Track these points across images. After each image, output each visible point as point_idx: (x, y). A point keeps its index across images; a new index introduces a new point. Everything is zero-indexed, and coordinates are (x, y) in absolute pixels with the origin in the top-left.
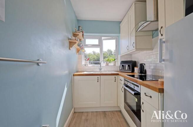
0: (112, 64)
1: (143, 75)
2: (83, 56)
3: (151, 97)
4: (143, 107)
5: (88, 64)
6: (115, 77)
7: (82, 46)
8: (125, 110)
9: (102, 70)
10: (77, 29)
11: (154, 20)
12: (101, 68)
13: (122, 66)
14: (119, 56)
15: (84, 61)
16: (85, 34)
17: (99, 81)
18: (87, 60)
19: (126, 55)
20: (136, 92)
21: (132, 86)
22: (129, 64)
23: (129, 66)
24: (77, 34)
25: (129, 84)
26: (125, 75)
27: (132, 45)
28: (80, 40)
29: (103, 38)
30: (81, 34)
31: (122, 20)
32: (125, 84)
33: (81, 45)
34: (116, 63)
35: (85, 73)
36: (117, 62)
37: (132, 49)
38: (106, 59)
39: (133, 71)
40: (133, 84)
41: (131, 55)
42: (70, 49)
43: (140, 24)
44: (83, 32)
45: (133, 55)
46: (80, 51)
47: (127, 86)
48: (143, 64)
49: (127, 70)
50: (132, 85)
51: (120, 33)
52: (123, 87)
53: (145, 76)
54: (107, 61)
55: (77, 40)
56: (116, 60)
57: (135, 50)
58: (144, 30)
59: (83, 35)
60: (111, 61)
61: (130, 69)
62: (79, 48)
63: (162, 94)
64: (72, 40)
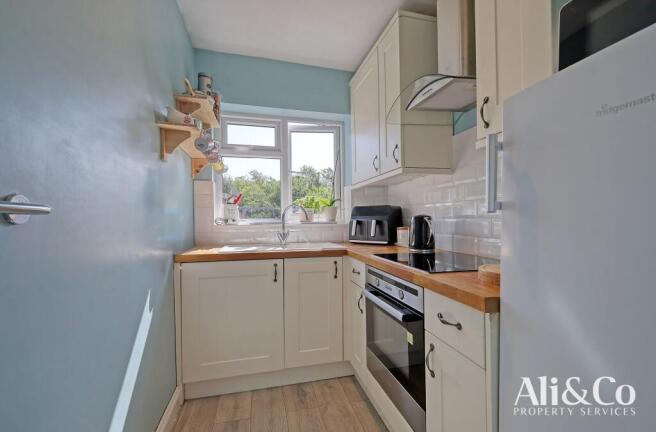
0: (322, 218)
1: (426, 255)
2: (216, 188)
3: (459, 326)
4: (433, 361)
5: (238, 218)
6: (336, 263)
7: (215, 148)
8: (370, 373)
9: (290, 238)
10: (193, 83)
11: (460, 75)
12: (286, 231)
13: (359, 223)
14: (347, 191)
15: (222, 206)
16: (223, 105)
17: (280, 277)
18: (232, 201)
19: (368, 186)
20: (408, 312)
21: (395, 292)
22: (379, 218)
23: (379, 223)
24: (191, 103)
25: (383, 286)
26: (370, 253)
27: (390, 153)
28: (206, 126)
29: (291, 125)
30: (207, 104)
31: (357, 69)
32: (369, 285)
33: (211, 144)
34: (338, 215)
35: (227, 250)
36: (338, 211)
37: (391, 166)
38: (303, 199)
39: (392, 240)
40: (397, 284)
41: (384, 186)
42: (162, 157)
43: (418, 85)
44: (215, 97)
45: (392, 189)
46: (205, 166)
47: (377, 293)
48: (426, 218)
49: (374, 238)
50: (394, 287)
51: (349, 112)
52: (362, 297)
53: (432, 257)
54: (308, 205)
55: (195, 126)
56: (336, 204)
57: (400, 171)
58: (430, 105)
59: (216, 107)
60: (321, 205)
61: (382, 232)
62: (200, 154)
63: (496, 316)
64: (171, 124)
